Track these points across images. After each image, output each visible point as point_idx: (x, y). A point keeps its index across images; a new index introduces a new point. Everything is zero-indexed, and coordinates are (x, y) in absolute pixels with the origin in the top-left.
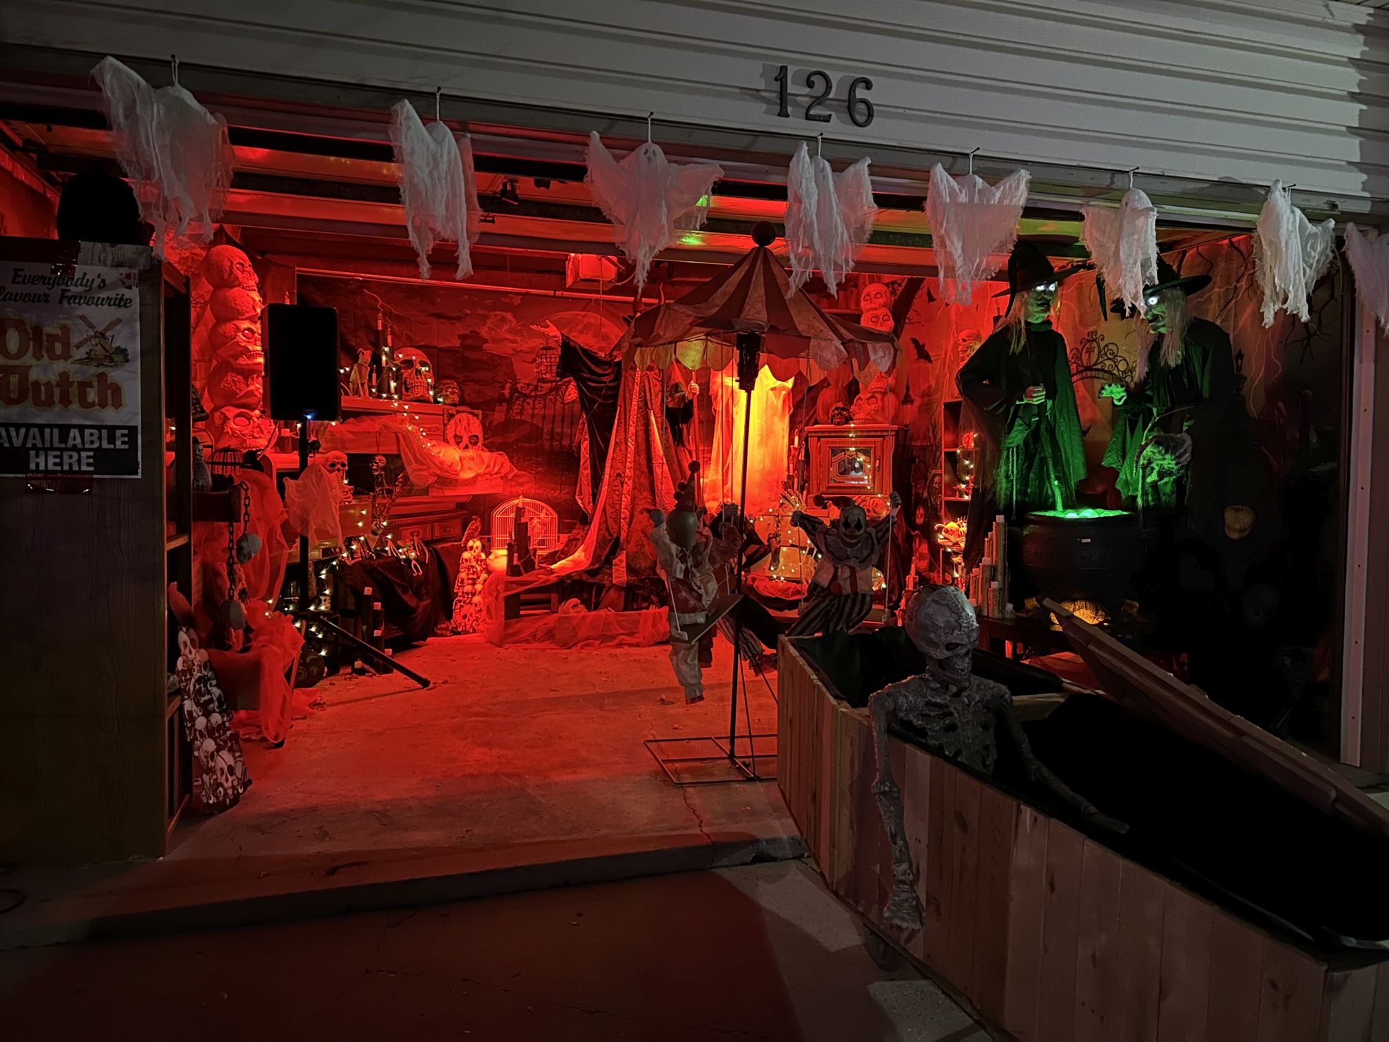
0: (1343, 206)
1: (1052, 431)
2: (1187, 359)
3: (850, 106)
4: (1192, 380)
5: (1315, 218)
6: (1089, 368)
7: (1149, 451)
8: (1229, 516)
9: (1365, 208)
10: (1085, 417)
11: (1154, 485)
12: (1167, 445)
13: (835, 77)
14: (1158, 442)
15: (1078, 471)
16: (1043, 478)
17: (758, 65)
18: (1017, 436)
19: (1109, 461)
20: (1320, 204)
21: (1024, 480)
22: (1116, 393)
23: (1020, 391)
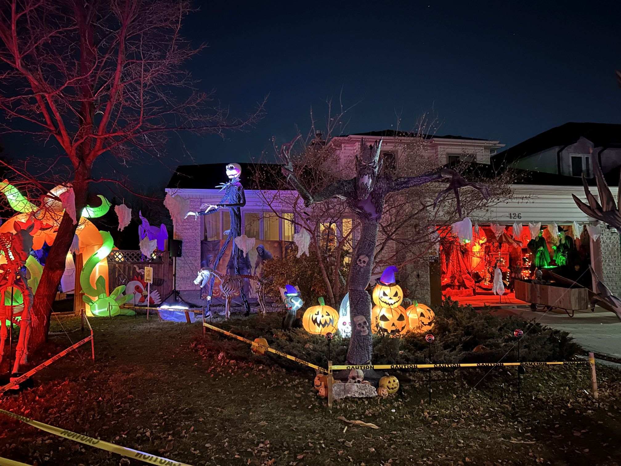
0: (585, 223)
1: (544, 253)
2: (566, 242)
3: (518, 217)
4: (567, 245)
5: (580, 225)
6: (549, 242)
7: (561, 256)
8: (576, 267)
9: (588, 222)
10: (549, 251)
11: (562, 262)
12: (564, 256)
13: (517, 214)
14: (562, 255)
15: (549, 260)
16: (543, 261)
17: (508, 213)
18: (538, 255)
19: (554, 258)
20: (581, 223)
21: (540, 262)
22: (555, 248)
23: (539, 247)
